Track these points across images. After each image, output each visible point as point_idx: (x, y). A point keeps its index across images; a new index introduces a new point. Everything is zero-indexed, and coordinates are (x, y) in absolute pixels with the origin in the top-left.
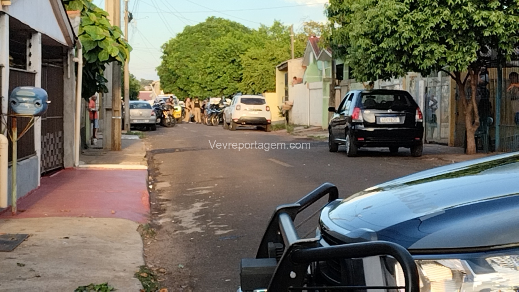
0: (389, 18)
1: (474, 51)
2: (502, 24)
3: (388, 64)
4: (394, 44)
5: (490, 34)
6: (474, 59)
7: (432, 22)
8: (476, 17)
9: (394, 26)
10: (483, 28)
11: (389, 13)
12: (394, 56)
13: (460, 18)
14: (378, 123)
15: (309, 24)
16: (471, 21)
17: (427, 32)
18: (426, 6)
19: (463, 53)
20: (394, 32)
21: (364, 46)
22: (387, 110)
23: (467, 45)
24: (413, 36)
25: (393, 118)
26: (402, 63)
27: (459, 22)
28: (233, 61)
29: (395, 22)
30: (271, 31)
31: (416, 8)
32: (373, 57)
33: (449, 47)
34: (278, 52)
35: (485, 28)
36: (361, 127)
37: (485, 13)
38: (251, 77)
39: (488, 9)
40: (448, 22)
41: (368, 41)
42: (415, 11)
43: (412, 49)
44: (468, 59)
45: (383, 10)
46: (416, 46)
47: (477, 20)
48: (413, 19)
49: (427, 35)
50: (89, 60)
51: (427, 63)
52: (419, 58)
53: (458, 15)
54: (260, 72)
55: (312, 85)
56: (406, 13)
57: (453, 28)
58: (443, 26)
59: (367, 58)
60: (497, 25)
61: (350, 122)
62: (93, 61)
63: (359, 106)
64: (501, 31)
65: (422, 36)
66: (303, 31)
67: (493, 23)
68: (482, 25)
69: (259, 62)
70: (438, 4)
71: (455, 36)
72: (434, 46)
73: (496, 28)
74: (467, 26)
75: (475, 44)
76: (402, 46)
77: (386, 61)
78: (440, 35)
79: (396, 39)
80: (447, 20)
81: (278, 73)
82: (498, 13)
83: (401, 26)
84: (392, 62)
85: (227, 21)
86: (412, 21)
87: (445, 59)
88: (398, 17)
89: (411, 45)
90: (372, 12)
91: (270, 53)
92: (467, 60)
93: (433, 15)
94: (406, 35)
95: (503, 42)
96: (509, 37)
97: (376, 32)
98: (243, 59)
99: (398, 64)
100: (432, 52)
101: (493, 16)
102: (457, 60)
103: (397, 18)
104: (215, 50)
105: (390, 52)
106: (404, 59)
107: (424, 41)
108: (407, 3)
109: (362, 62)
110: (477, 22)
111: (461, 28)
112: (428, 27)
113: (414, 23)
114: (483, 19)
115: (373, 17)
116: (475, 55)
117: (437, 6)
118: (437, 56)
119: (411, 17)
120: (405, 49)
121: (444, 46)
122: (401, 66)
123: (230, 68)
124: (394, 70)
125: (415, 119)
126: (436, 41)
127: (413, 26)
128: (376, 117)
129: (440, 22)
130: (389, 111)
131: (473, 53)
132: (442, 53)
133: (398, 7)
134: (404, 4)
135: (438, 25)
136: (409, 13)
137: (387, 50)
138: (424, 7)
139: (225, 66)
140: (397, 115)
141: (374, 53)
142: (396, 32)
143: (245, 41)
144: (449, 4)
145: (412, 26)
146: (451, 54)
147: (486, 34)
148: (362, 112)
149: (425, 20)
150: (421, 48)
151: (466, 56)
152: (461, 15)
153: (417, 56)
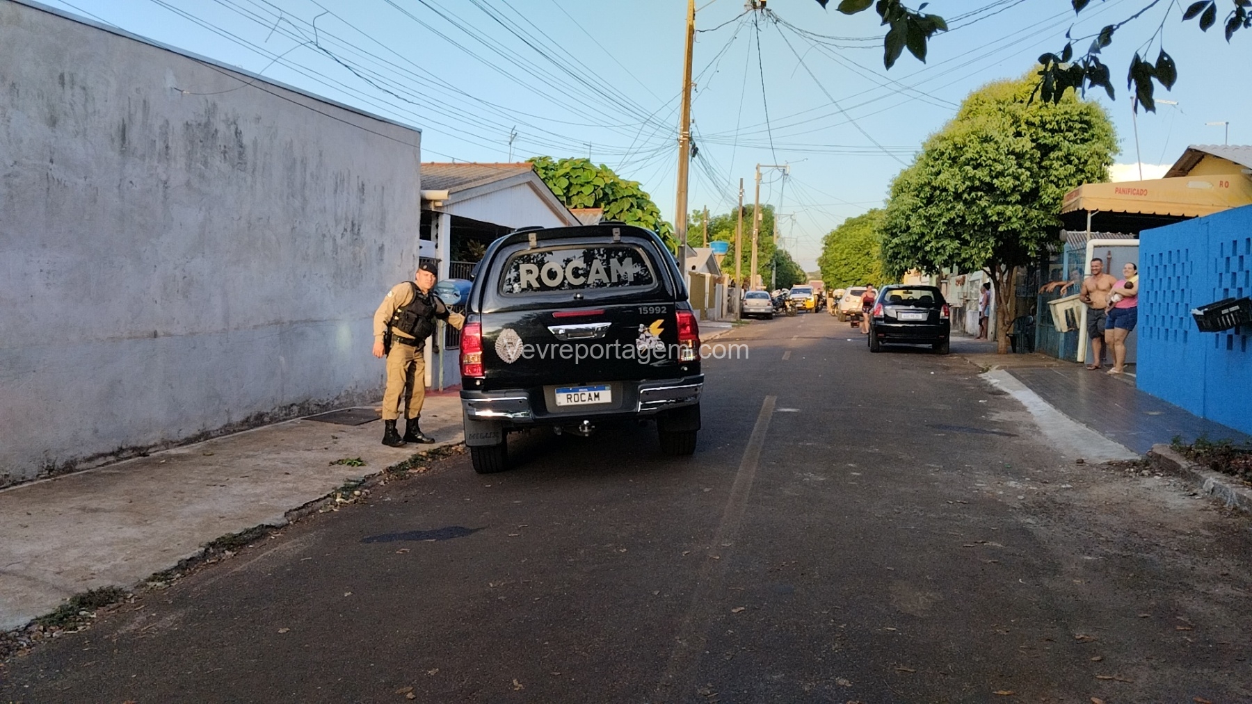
0: (904, 214)
1: (989, 246)
2: (1021, 219)
3: (905, 259)
4: (908, 240)
5: (1006, 229)
6: (989, 255)
7: (945, 218)
8: (989, 212)
9: (908, 222)
10: (998, 223)
11: (905, 208)
12: (910, 251)
13: (976, 213)
14: (899, 319)
16: (986, 217)
17: (939, 227)
18: (942, 200)
19: (979, 249)
20: (907, 227)
21: (885, 241)
22: (909, 305)
23: (984, 240)
24: (926, 231)
25: (915, 315)
27: (974, 217)
29: (908, 218)
31: (932, 202)
33: (965, 243)
35: (1001, 222)
36: (882, 323)
37: (1000, 208)
39: (1007, 203)
40: (962, 217)
42: (931, 206)
43: (925, 245)
45: (899, 205)
46: (929, 242)
47: (990, 214)
48: (926, 214)
49: (939, 231)
53: (973, 210)
56: (920, 207)
57: (968, 223)
58: (958, 221)
60: (1014, 219)
65: (934, 231)
67: (1010, 218)
70: (954, 199)
71: (972, 232)
72: (946, 242)
73: (1012, 223)
74: (982, 221)
75: (992, 240)
76: (916, 241)
77: (903, 257)
78: (956, 230)
79: (910, 234)
80: (961, 215)
84: (909, 258)
86: (925, 216)
87: (959, 255)
88: (913, 212)
89: (924, 241)
92: (982, 256)
93: (948, 210)
95: (1023, 237)
97: (895, 227)
99: (914, 259)
102: (972, 256)
103: (911, 213)
105: (906, 248)
106: (919, 255)
107: (938, 237)
108: (922, 198)
110: (991, 217)
111: (975, 224)
112: (942, 222)
113: (928, 218)
116: (991, 251)
117: (952, 200)
119: (923, 212)
121: (957, 241)
122: (917, 261)
125: (939, 316)
126: (951, 237)
127: (927, 221)
128: (897, 313)
129: (954, 217)
130: (911, 307)
131: (989, 249)
132: (954, 250)
133: (911, 201)
134: (919, 199)
135: (952, 221)
136: (922, 207)
137: (903, 246)
138: (939, 202)
140: (918, 312)
141: (892, 248)
144: (964, 198)
145: (924, 221)
146: (966, 250)
147: (1000, 229)
148: (884, 308)
149: (940, 215)
150: (933, 244)
152: (976, 210)
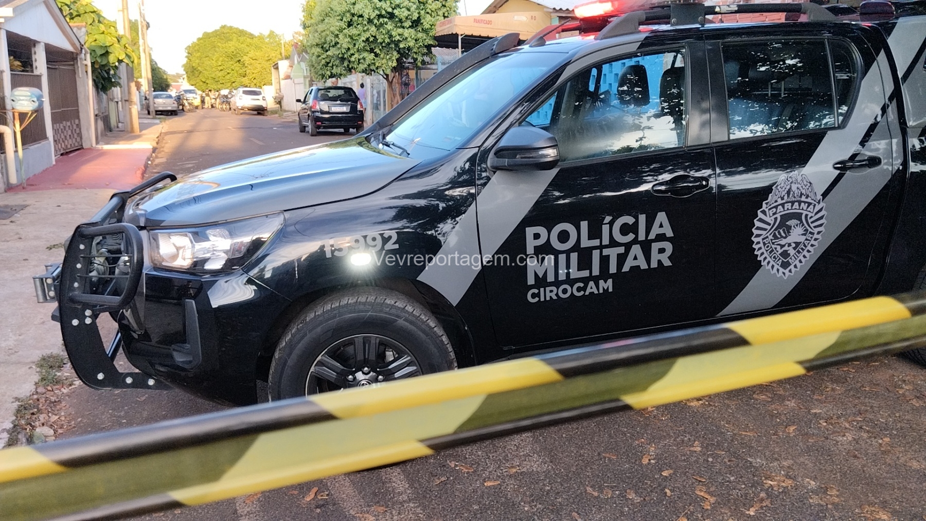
0: (332, 33)
1: (394, 58)
2: (413, 39)
3: (335, 67)
4: (337, 53)
5: (405, 46)
6: (395, 64)
7: (364, 37)
8: (394, 33)
9: (337, 39)
10: (399, 42)
11: (332, 29)
12: (338, 61)
13: (384, 34)
14: (330, 111)
15: (296, 33)
16: (391, 36)
17: (360, 44)
18: (359, 24)
19: (387, 60)
20: (337, 43)
21: (316, 54)
22: (337, 101)
23: (389, 54)
24: (351, 46)
25: (341, 108)
26: (345, 67)
27: (383, 37)
28: (239, 61)
29: (337, 36)
30: (267, 37)
31: (352, 25)
32: (323, 62)
33: (377, 55)
34: (273, 54)
35: (401, 41)
36: (319, 115)
37: (400, 31)
38: (253, 73)
39: (403, 27)
40: (375, 37)
41: (319, 50)
42: (351, 27)
43: (351, 57)
44: (390, 64)
45: (328, 26)
46: (353, 54)
47: (394, 35)
49: (360, 46)
50: (101, 62)
51: (362, 67)
52: (355, 63)
53: (382, 32)
54: (259, 69)
55: (296, 81)
56: (344, 29)
57: (378, 41)
58: (371, 39)
59: (319, 63)
60: (409, 39)
61: (311, 111)
62: (104, 63)
63: (316, 98)
64: (411, 44)
65: (357, 47)
66: (292, 38)
67: (406, 38)
68: (399, 40)
69: (258, 62)
71: (381, 47)
72: (365, 54)
73: (408, 42)
74: (389, 40)
75: (395, 53)
76: (343, 54)
77: (333, 65)
78: (371, 46)
79: (339, 48)
80: (373, 35)
81: (273, 70)
82: (410, 30)
83: (341, 39)
84: (337, 66)
85: (237, 29)
86: (349, 36)
87: (374, 64)
88: (340, 32)
90: (321, 27)
91: (267, 55)
93: (364, 31)
94: (345, 46)
95: (414, 52)
96: (418, 48)
97: (325, 43)
98: (246, 59)
99: (341, 68)
100: (364, 59)
101: (407, 33)
103: (338, 33)
104: (224, 52)
105: (335, 59)
106: (346, 64)
107: (359, 51)
108: (345, 22)
109: (316, 65)
110: (394, 37)
111: (384, 41)
112: (361, 40)
113: (351, 37)
114: (399, 35)
115: (322, 32)
116: (395, 61)
117: (367, 24)
118: (368, 62)
119: (348, 32)
120: (346, 56)
121: (373, 54)
122: (344, 69)
123: (237, 66)
124: (339, 72)
126: (367, 51)
127: (350, 39)
128: (329, 106)
129: (369, 36)
131: (393, 60)
132: (372, 60)
133: (338, 24)
134: (343, 22)
135: (368, 39)
136: (347, 29)
137: (333, 57)
138: (357, 25)
139: (233, 65)
140: (343, 105)
141: (324, 59)
142: (338, 43)
143: (247, 45)
144: (375, 23)
146: (378, 60)
147: (402, 46)
148: (319, 104)
149: (359, 35)
150: (356, 55)
151: (389, 62)
152: (384, 32)
153: (354, 62)
